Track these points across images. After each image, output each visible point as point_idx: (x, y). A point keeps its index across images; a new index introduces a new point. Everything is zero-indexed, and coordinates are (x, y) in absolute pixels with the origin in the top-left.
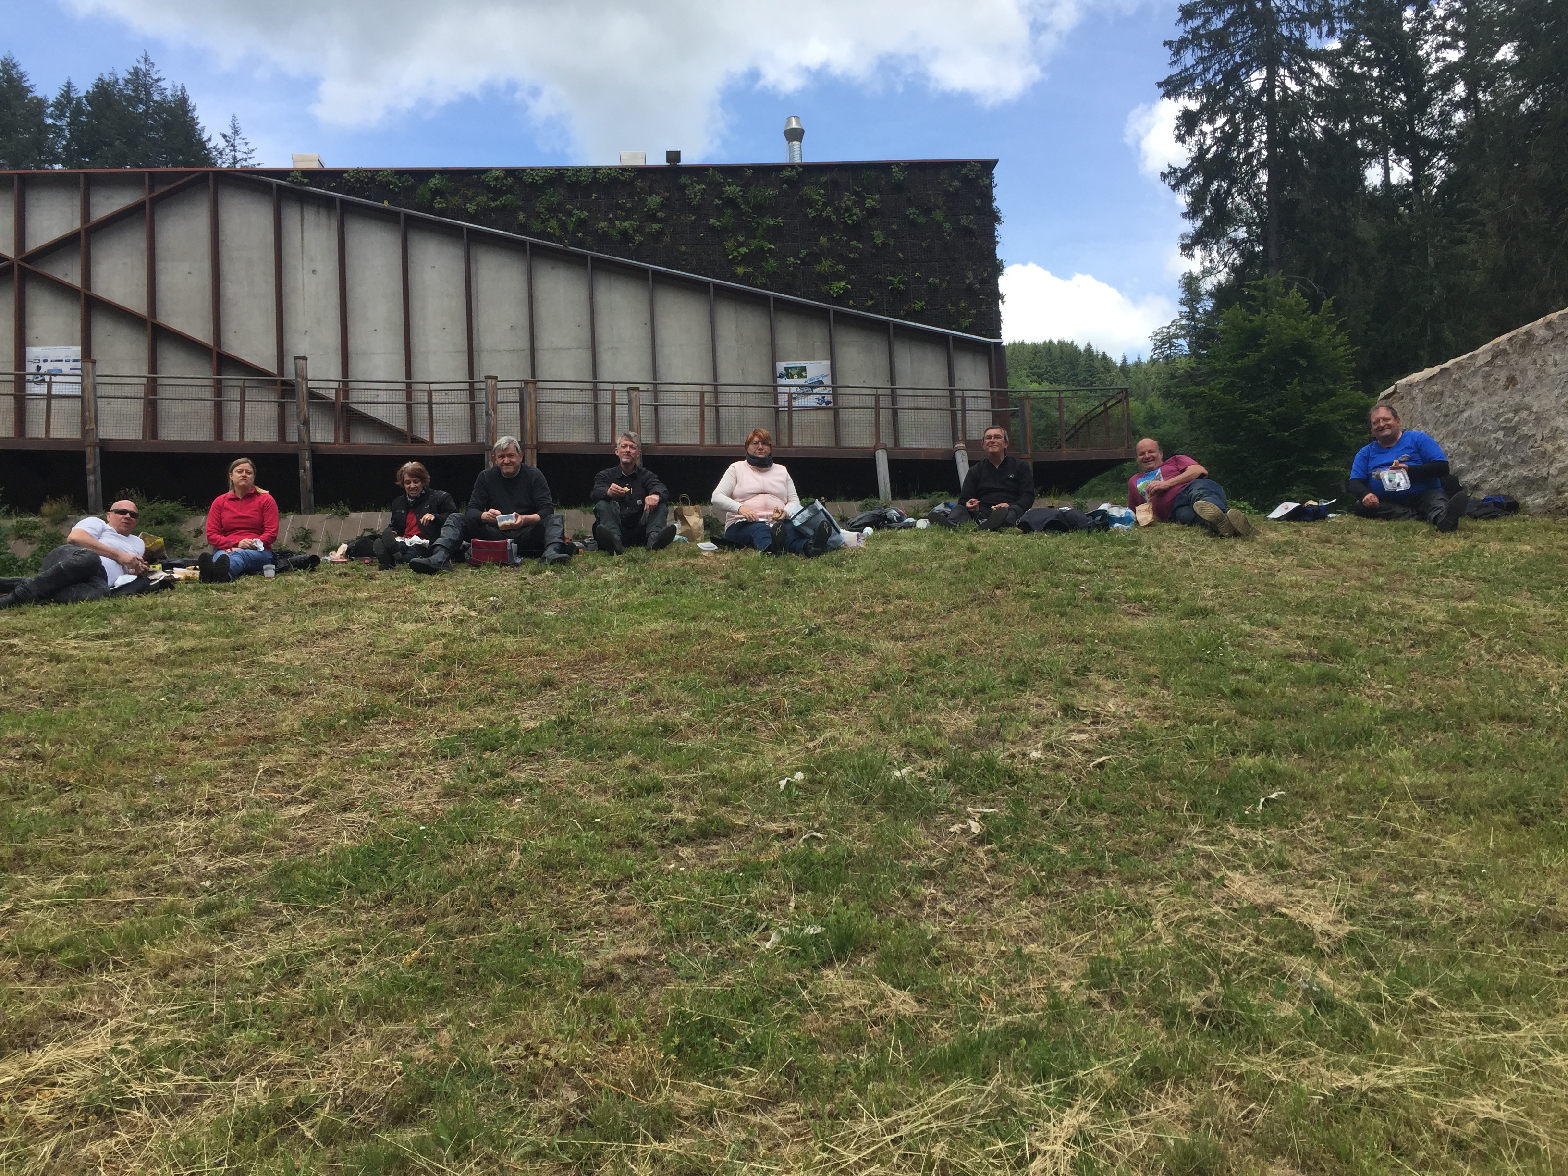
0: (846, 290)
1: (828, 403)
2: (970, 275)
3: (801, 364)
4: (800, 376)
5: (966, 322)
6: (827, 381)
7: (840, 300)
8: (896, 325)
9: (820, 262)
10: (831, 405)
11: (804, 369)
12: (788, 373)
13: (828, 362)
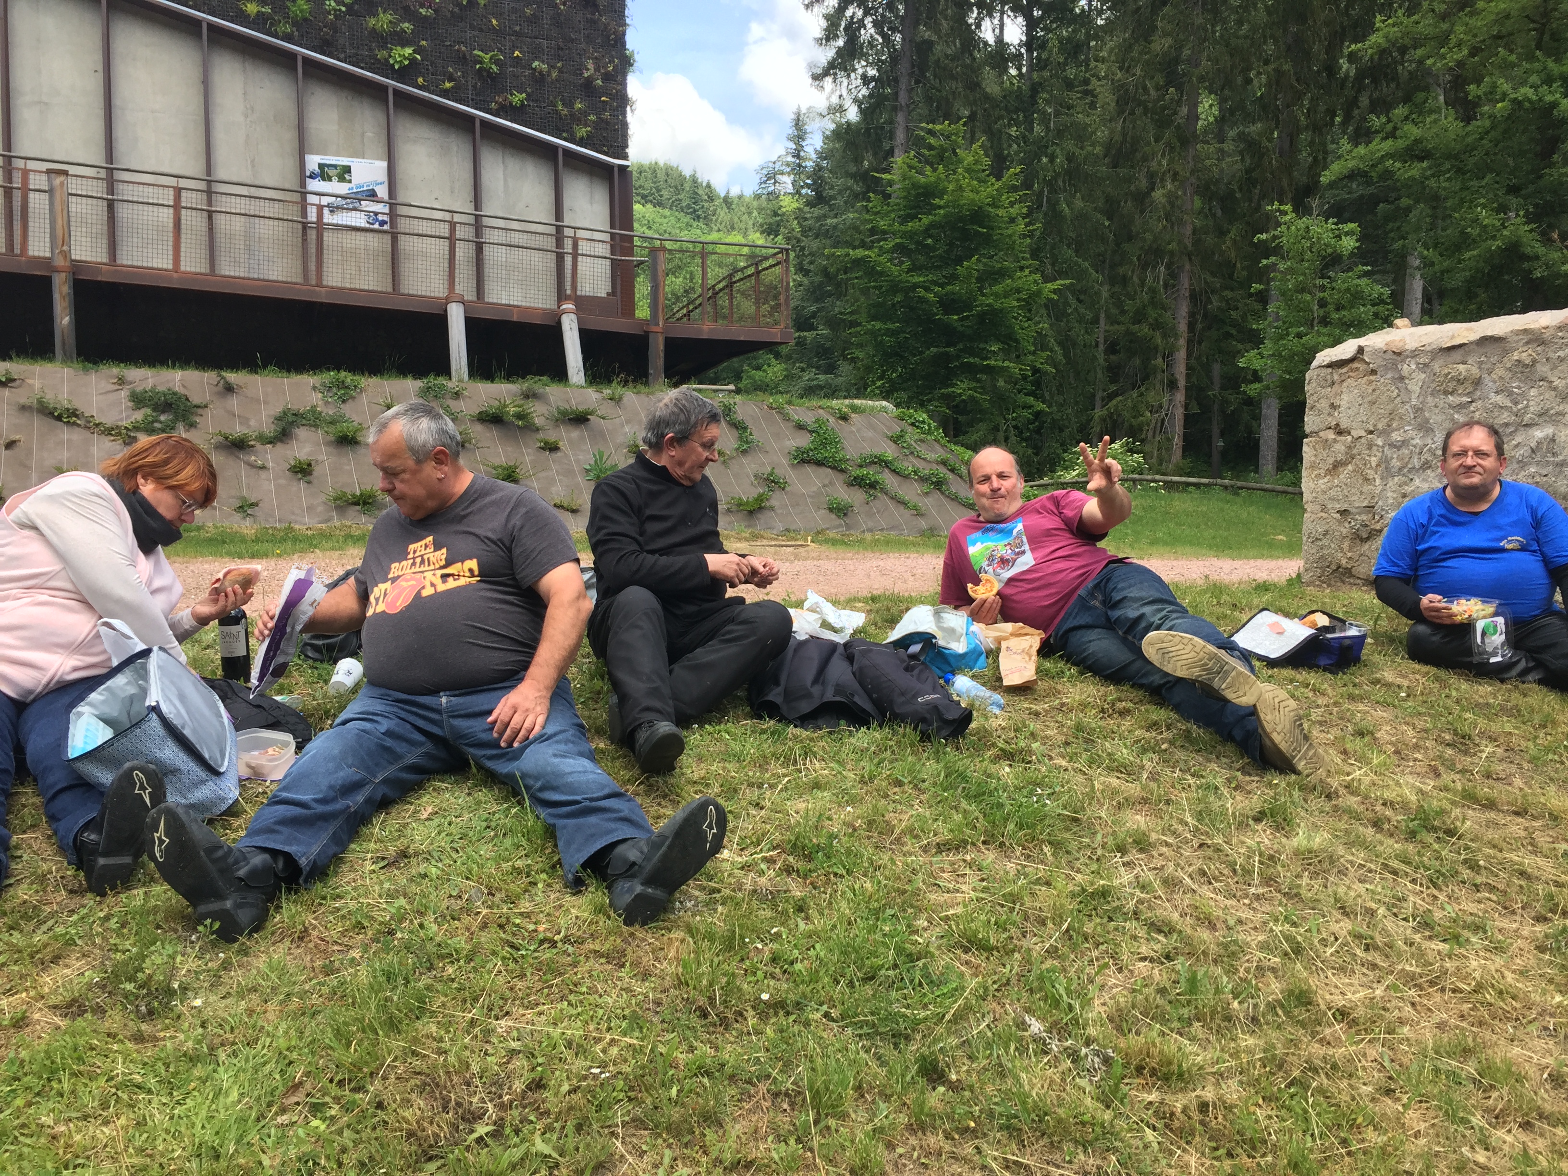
0: (413, 61)
1: (383, 223)
2: (591, 65)
3: (344, 161)
4: (342, 179)
5: (582, 132)
6: (382, 192)
7: (405, 73)
8: (484, 123)
9: (375, 14)
10: (386, 227)
11: (347, 170)
12: (323, 173)
13: (384, 164)
